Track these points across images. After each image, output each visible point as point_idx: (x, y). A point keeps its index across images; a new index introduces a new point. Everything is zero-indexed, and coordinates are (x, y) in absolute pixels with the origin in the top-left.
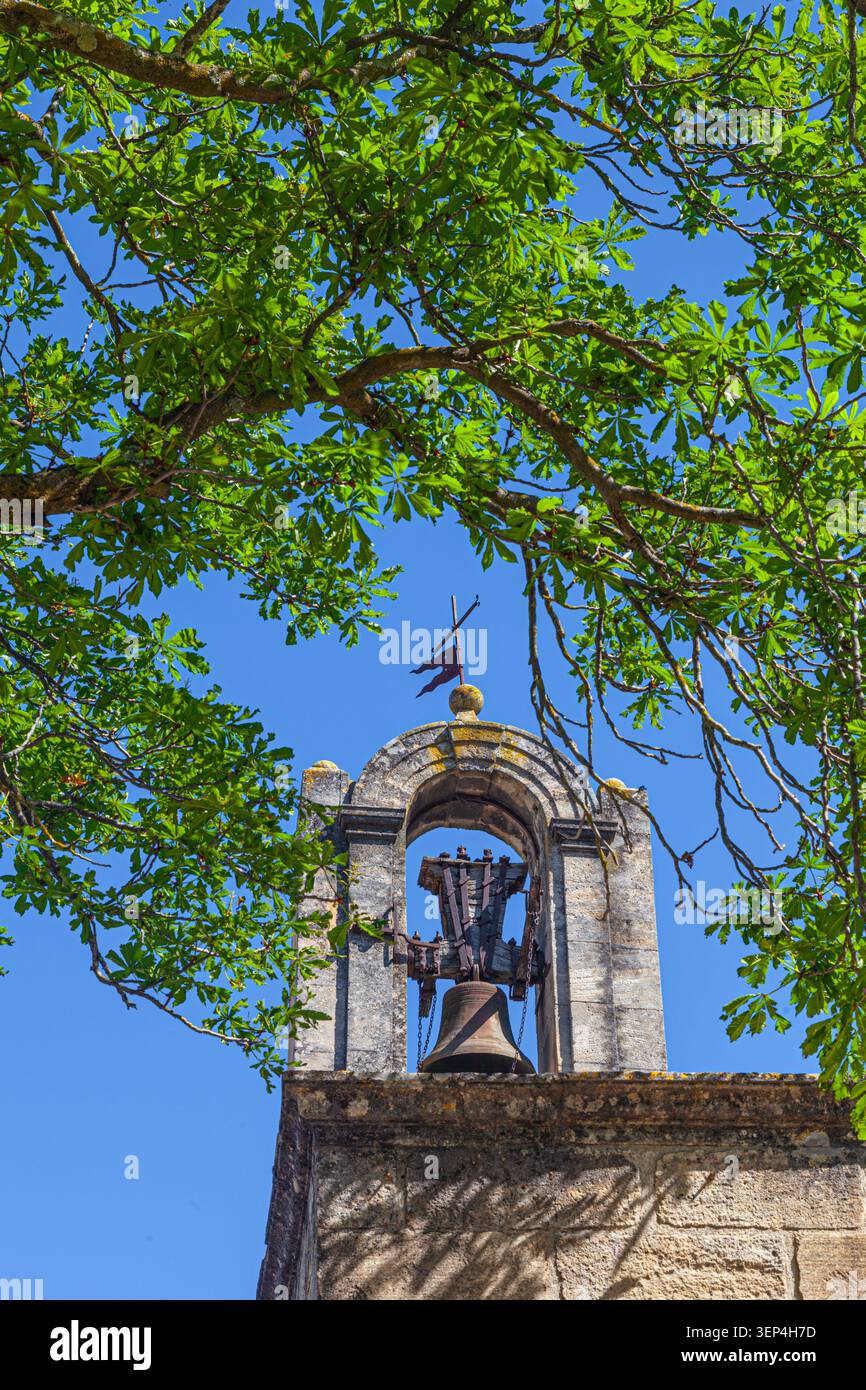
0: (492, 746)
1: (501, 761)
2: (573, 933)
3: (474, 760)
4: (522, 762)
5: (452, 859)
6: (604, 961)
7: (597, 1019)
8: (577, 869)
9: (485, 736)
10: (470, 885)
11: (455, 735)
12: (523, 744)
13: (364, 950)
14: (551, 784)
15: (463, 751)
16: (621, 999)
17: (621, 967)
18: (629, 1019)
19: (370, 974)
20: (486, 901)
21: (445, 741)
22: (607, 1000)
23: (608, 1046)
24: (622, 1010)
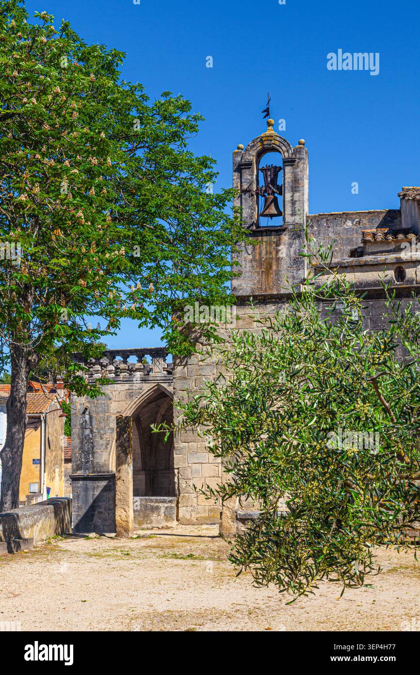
0: (271, 140)
1: (273, 144)
2: (286, 185)
3: (268, 144)
4: (278, 143)
5: (265, 168)
6: (292, 191)
7: (290, 204)
8: (288, 169)
9: (270, 138)
10: (269, 173)
11: (263, 139)
12: (278, 139)
13: (245, 195)
14: (284, 148)
15: (265, 143)
16: (296, 199)
17: (296, 191)
18: (297, 203)
19: (246, 200)
20: (272, 176)
21: (262, 141)
22: (292, 200)
23: (292, 210)
24: (296, 201)
